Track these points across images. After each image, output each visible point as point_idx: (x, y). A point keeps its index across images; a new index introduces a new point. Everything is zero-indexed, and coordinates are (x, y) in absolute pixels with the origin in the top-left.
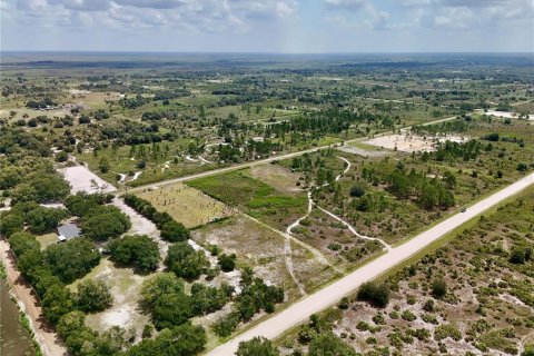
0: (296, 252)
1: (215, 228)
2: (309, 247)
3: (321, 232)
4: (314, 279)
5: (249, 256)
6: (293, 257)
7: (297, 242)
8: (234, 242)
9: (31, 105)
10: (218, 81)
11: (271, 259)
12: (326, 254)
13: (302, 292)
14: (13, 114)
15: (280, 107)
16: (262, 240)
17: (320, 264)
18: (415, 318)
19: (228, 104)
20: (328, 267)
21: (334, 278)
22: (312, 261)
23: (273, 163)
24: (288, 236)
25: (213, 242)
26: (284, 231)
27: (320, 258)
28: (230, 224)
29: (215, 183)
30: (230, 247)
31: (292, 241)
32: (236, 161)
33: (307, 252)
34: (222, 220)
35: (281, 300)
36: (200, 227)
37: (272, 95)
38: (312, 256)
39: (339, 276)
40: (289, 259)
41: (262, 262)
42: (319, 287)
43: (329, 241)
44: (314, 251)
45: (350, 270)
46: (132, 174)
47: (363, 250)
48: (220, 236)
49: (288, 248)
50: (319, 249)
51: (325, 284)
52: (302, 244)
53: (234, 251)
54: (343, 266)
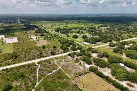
0: (60, 63)
1: (82, 72)
5: (72, 63)
8: (76, 67)
11: (67, 61)
16: (67, 67)
17: (57, 60)
24: (60, 67)
25: (81, 67)
26: (60, 69)
27: (55, 61)
28: (76, 74)
30: (77, 65)
31: (59, 66)
40: (63, 61)
41: (69, 61)
43: (49, 65)
44: (55, 63)
48: (79, 69)
49: (62, 64)
52: (57, 64)
53: (76, 64)
54: (52, 59)
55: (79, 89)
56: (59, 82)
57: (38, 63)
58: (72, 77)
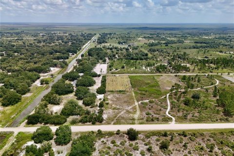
0: (131, 110)
1: (116, 93)
2: (138, 110)
3: (152, 107)
4: (122, 121)
5: (113, 105)
6: (127, 111)
8: (115, 99)
9: (119, 43)
10: (207, 37)
11: (118, 109)
12: (141, 115)
13: (113, 123)
14: (110, 45)
15: (221, 52)
16: (125, 102)
17: (133, 117)
18: (138, 150)
19: (194, 48)
20: (134, 119)
21: (130, 124)
22: (132, 115)
23: (176, 76)
24: (136, 104)
25: (109, 97)
26: (138, 101)
27: (137, 115)
28: (123, 93)
29: (139, 78)
30: (112, 100)
32: (160, 72)
33: (135, 111)
34: (122, 91)
35: (101, 122)
36: (112, 91)
37: (226, 46)
38: (134, 113)
39: (133, 124)
40: (125, 111)
41: (114, 109)
42: (120, 124)
44: (138, 112)
45: (141, 123)
46: (117, 69)
47: (158, 118)
49: (130, 108)
50: (141, 112)
51: (124, 124)
52: (138, 108)
53: (111, 102)
54: (141, 121)
57: (171, 119)
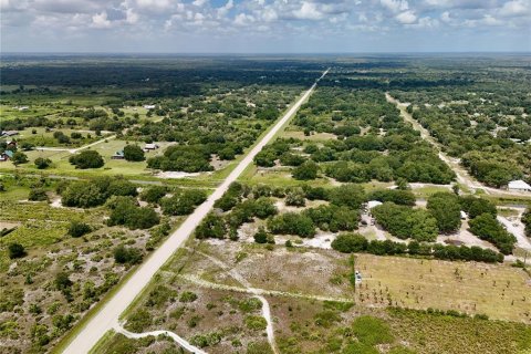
0: (223, 275)
2: (215, 286)
5: (260, 255)
6: (221, 270)
7: (235, 288)
8: (293, 262)
12: (192, 286)
17: (190, 272)
24: (254, 290)
27: (196, 280)
30: (288, 256)
33: (213, 280)
38: (204, 277)
40: (224, 266)
43: (199, 305)
44: (207, 284)
50: (203, 288)
52: (227, 287)
53: (278, 254)
55: (418, 312)
56: (347, 334)
57: (135, 329)
58: (347, 296)
